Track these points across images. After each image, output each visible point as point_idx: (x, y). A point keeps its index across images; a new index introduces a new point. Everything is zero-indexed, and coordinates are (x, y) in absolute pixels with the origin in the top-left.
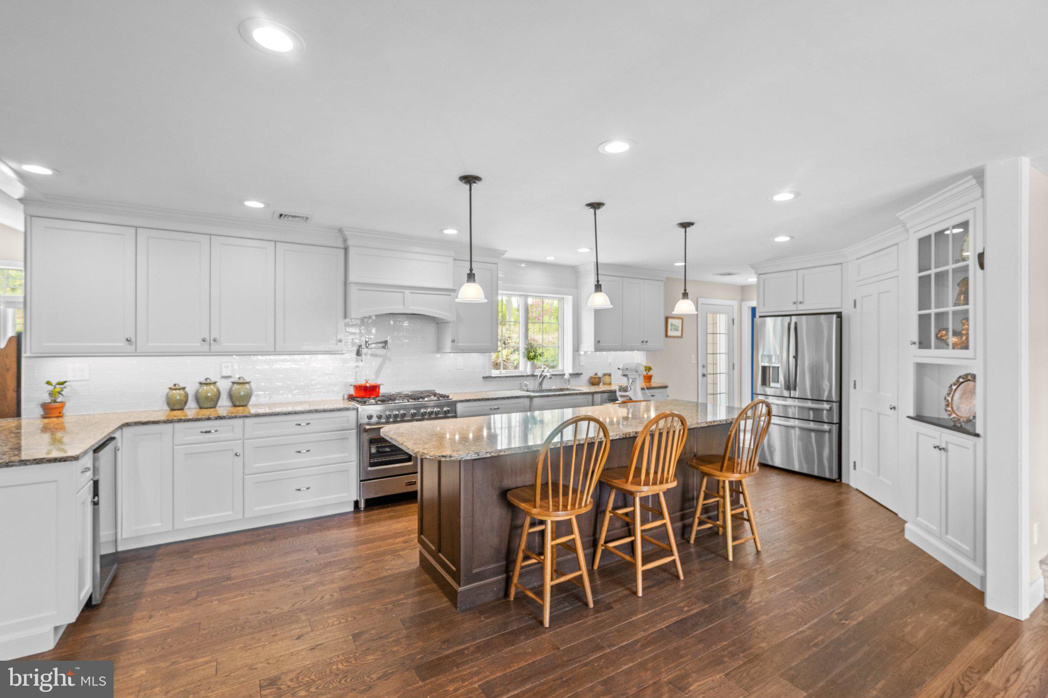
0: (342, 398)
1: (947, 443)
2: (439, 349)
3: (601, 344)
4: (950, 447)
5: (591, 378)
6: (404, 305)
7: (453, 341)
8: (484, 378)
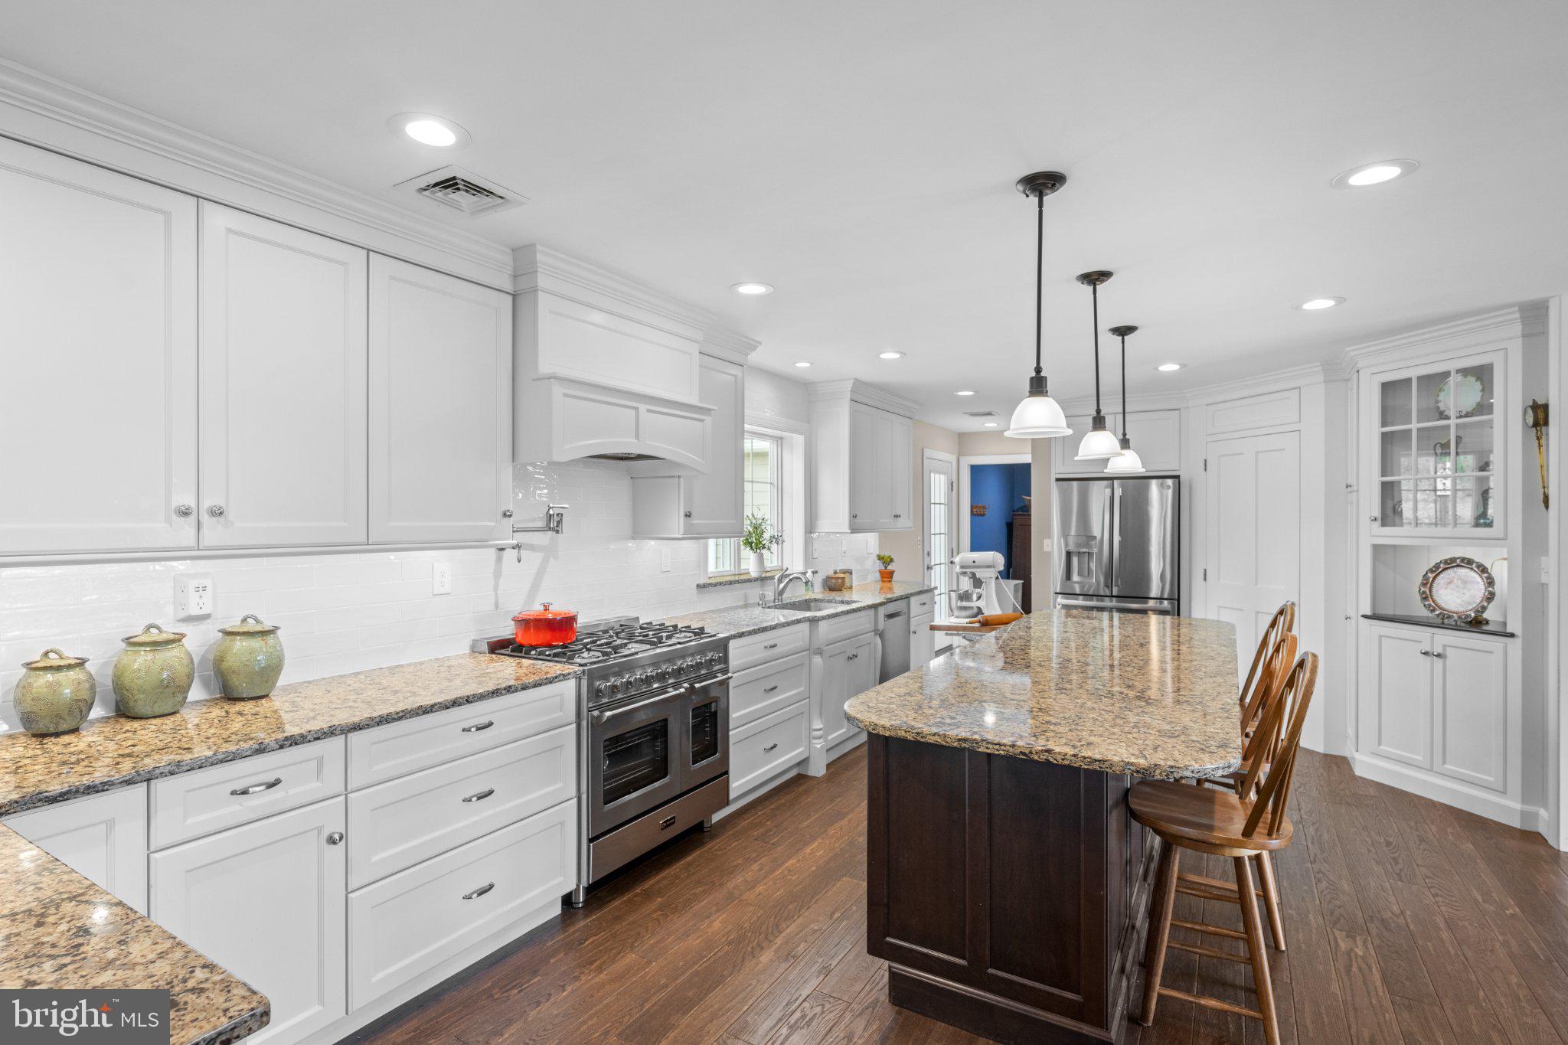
0: (467, 651)
1: (1445, 646)
2: (638, 532)
3: (857, 520)
4: (1449, 652)
5: (828, 578)
6: (637, 437)
7: (688, 515)
8: (698, 586)
